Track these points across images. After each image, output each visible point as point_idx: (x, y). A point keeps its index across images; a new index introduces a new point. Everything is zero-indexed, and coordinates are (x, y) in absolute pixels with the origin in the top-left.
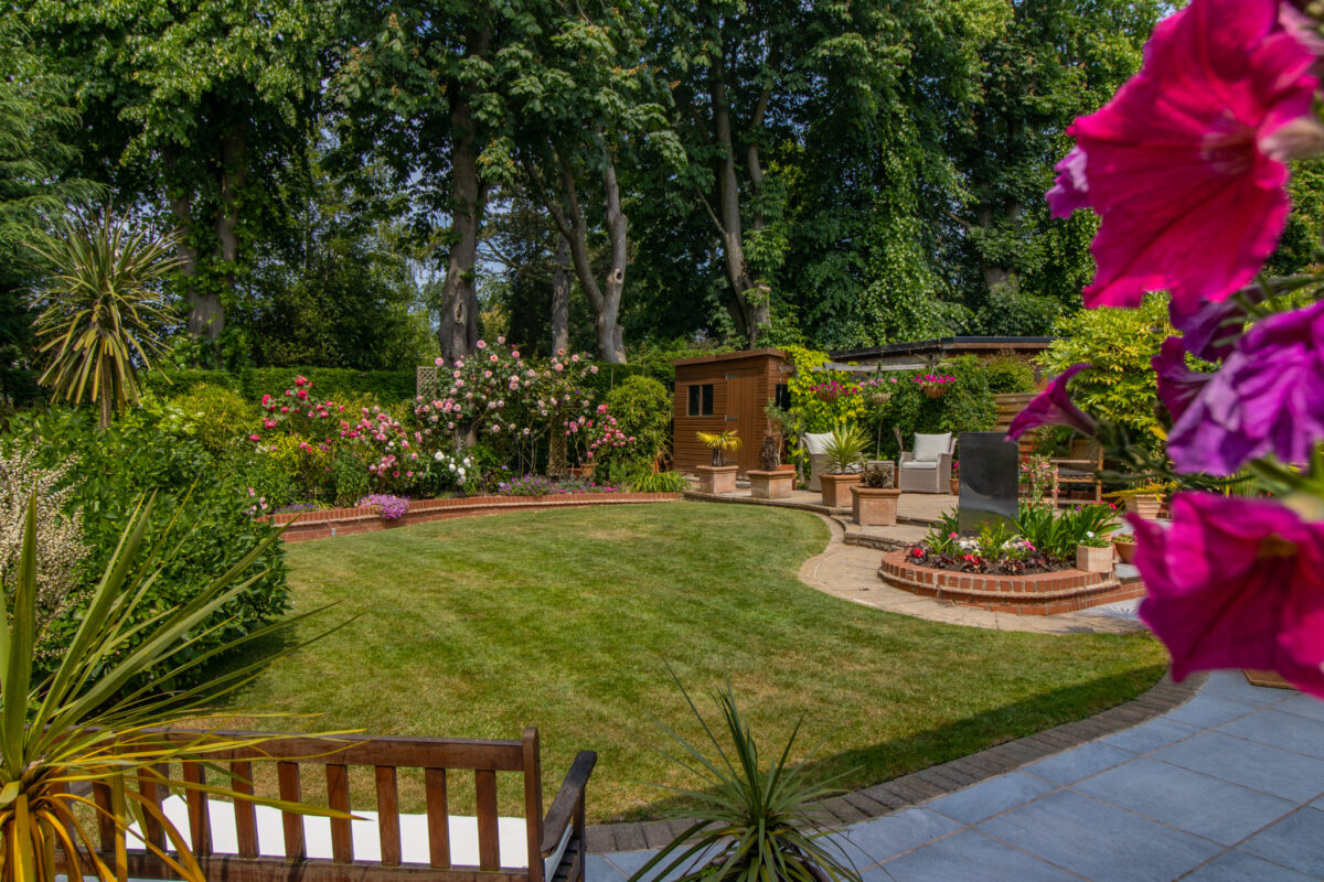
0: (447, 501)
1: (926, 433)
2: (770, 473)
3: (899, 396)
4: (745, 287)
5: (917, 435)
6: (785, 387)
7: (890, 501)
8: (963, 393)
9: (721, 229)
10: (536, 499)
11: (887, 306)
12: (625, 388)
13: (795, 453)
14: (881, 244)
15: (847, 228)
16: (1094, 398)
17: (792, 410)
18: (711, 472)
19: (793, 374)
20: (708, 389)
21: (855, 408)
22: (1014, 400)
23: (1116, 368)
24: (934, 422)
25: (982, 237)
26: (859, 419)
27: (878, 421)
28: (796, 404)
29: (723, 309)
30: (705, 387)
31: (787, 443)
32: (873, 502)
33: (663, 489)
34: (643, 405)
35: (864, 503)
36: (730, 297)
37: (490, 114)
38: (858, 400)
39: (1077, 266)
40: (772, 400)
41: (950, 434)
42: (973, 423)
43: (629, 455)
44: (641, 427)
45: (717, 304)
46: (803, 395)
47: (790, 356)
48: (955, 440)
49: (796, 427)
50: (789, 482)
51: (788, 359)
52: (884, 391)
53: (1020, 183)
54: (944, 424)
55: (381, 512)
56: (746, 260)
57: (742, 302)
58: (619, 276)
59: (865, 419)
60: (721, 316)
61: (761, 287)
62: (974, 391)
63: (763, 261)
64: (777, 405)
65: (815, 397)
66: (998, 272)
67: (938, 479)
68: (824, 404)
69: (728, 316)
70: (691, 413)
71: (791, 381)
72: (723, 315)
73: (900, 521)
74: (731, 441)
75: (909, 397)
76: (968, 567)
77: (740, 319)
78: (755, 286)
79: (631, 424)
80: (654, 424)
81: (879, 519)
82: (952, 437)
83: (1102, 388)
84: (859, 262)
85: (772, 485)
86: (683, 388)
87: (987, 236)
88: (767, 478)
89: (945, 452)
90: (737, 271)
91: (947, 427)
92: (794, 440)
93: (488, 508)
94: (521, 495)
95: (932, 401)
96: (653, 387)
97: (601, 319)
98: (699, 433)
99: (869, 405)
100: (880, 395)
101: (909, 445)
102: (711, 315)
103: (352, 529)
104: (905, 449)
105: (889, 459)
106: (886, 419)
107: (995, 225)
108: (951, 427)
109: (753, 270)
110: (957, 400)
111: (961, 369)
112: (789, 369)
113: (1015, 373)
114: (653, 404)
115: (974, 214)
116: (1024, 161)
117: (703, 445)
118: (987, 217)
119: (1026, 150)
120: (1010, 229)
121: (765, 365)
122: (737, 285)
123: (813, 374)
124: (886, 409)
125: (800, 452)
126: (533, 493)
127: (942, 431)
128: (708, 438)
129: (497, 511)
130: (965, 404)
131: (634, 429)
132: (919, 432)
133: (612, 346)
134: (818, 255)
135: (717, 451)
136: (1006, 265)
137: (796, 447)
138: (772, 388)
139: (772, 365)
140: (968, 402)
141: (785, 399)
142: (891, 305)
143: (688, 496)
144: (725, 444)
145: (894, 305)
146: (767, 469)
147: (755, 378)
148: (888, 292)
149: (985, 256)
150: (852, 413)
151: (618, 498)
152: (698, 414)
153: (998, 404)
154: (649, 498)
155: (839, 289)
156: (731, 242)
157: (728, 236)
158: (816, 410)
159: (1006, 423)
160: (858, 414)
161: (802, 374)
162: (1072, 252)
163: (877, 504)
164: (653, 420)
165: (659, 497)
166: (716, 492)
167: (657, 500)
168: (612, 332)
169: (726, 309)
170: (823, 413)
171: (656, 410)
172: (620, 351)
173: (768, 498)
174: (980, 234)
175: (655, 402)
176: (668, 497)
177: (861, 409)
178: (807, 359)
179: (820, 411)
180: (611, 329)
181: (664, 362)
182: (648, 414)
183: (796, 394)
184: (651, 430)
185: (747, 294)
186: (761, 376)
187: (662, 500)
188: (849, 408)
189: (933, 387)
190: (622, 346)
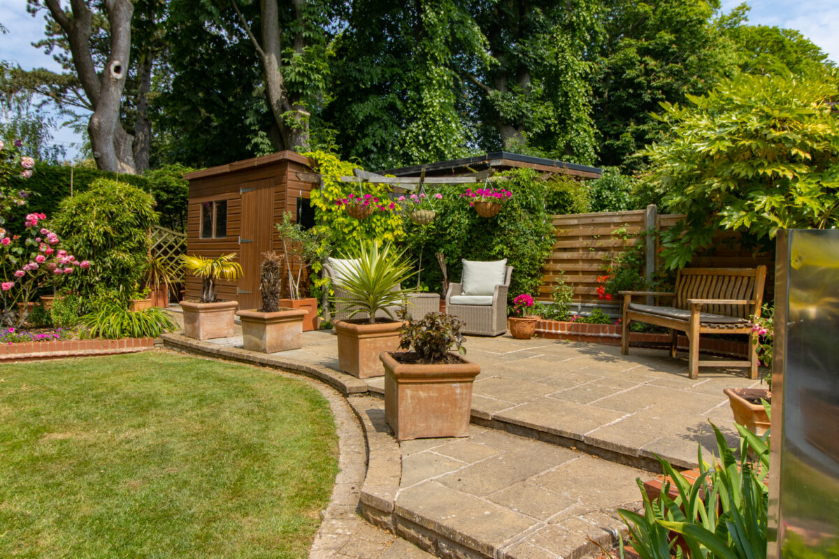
1: (475, 259)
2: (267, 315)
3: (443, 215)
4: (283, 109)
5: (465, 262)
6: (308, 200)
8: (520, 211)
9: (258, 48)
11: (422, 147)
12: (86, 195)
13: (318, 283)
14: (418, 89)
17: (314, 230)
18: (195, 310)
19: (317, 185)
20: (222, 206)
21: (393, 230)
22: (576, 222)
24: (485, 247)
25: (500, 99)
26: (397, 243)
27: (418, 245)
28: (321, 222)
29: (262, 133)
30: (219, 204)
31: (310, 271)
32: (425, 392)
33: (132, 335)
34: (111, 217)
35: (408, 395)
36: (270, 123)
38: (395, 221)
39: (568, 132)
40: (288, 215)
41: (504, 261)
42: (529, 248)
43: (91, 286)
44: (105, 247)
45: (257, 128)
46: (329, 211)
47: (315, 162)
48: (511, 268)
49: (319, 251)
50: (298, 327)
51: (312, 167)
52: (429, 208)
53: (531, 54)
54: (497, 248)
57: (281, 126)
58: (119, 69)
59: (404, 244)
61: (301, 111)
62: (531, 210)
63: (302, 83)
64: (295, 222)
65: (344, 214)
66: (511, 129)
67: (495, 318)
68: (356, 223)
69: (267, 141)
70: (204, 235)
71: (314, 193)
72: (262, 139)
74: (229, 267)
75: (456, 217)
78: (294, 109)
79: (90, 243)
81: (436, 426)
82: (507, 264)
84: (399, 104)
85: (271, 333)
86: (196, 206)
87: (503, 98)
88: (263, 322)
89: (501, 283)
90: (277, 94)
91: (501, 253)
92: (317, 267)
95: (483, 221)
96: (129, 195)
97: (95, 120)
98: (183, 257)
99: (409, 227)
100: (423, 212)
101: (456, 274)
102: (249, 141)
104: (449, 280)
105: (431, 290)
106: (428, 244)
107: (510, 90)
108: (506, 252)
109: (293, 92)
110: (513, 220)
111: (518, 184)
112: (312, 178)
113: (572, 192)
115: (494, 77)
116: (534, 37)
117: (190, 272)
118: (503, 83)
119: (535, 28)
120: (522, 93)
121: (284, 174)
122: (276, 108)
123: (342, 185)
124: (428, 232)
125: (325, 282)
127: (494, 258)
128: (195, 263)
130: (522, 225)
131: (97, 251)
132: (467, 258)
133: (112, 155)
135: (207, 282)
136: (518, 123)
137: (320, 275)
138: (291, 201)
139: (291, 173)
140: (525, 223)
141: (307, 216)
142: (426, 146)
143: (168, 343)
145: (429, 145)
146: (266, 308)
147: (272, 190)
148: (424, 134)
149: (502, 114)
150: (389, 236)
151: (52, 350)
152: (211, 236)
153: (556, 226)
154: (106, 347)
155: (380, 127)
156: (270, 63)
157: (266, 58)
158: (346, 230)
159: (565, 250)
160: (396, 237)
161: (329, 185)
162: (563, 120)
163: (433, 394)
164: (129, 238)
165: (121, 345)
166: (203, 343)
167: (118, 350)
168: (111, 138)
169: (265, 134)
170: (355, 234)
171: (133, 225)
172: (127, 163)
173: (264, 351)
174: (497, 96)
175: (132, 215)
176: (137, 345)
177: (399, 232)
178: (336, 167)
179: (351, 232)
180: (109, 133)
181: (180, 177)
182: (119, 229)
183: (321, 209)
184: (124, 251)
185: (285, 117)
186: (279, 188)
187: (124, 350)
188: (386, 229)
189: (486, 203)
190: (131, 158)
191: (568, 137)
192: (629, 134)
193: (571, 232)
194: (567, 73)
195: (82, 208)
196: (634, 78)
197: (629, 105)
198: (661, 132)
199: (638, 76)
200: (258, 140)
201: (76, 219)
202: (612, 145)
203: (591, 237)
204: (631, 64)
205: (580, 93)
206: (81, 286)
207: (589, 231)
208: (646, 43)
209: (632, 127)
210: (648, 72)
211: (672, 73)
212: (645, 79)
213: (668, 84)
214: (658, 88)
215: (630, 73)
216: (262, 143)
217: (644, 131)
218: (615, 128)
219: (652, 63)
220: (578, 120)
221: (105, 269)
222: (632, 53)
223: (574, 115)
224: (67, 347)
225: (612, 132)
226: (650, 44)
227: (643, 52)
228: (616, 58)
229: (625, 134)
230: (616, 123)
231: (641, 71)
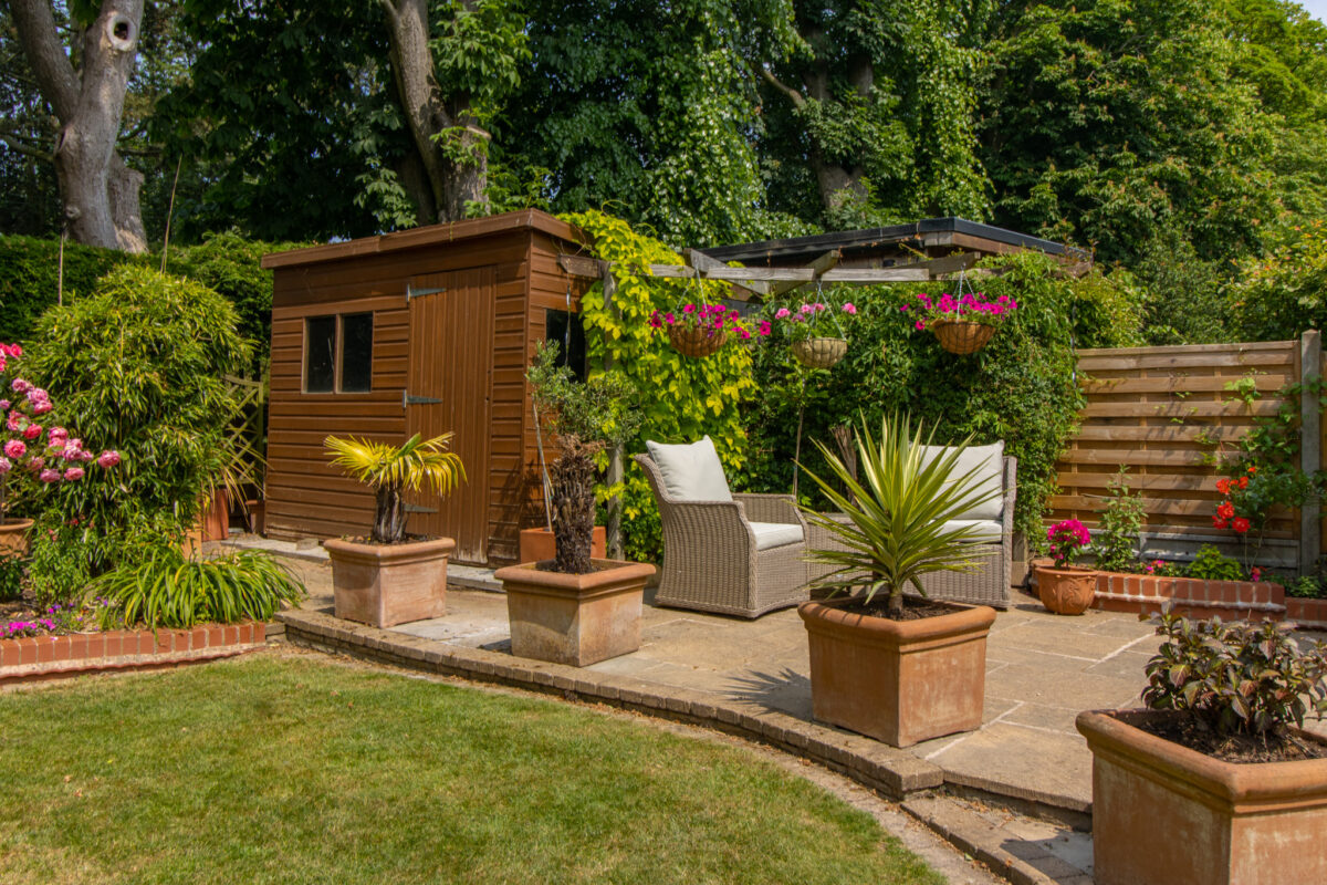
2: (583, 581)
4: (436, 125)
6: (577, 319)
11: (686, 205)
12: (98, 303)
13: (604, 493)
14: (677, 91)
15: (618, 58)
17: (596, 378)
18: (373, 562)
19: (594, 283)
20: (359, 325)
21: (736, 379)
25: (818, 115)
28: (605, 363)
29: (388, 172)
30: (350, 320)
33: (218, 615)
34: (158, 352)
36: (403, 149)
38: (741, 358)
39: (932, 183)
40: (544, 350)
41: (998, 446)
42: (1044, 418)
43: (109, 504)
44: (147, 418)
45: (374, 162)
46: (625, 338)
48: (1012, 462)
50: (634, 605)
51: (580, 244)
52: (833, 333)
53: (879, 31)
56: (438, 70)
57: (429, 159)
58: (122, 30)
60: (384, 186)
61: (470, 128)
62: (1042, 336)
63: (477, 72)
64: (558, 363)
66: (840, 173)
68: (674, 364)
69: (397, 188)
70: (312, 385)
71: (591, 301)
72: (387, 185)
74: (431, 464)
77: (422, 198)
78: (458, 125)
79: (112, 409)
80: (195, 412)
82: (1006, 453)
84: (641, 119)
85: (588, 618)
86: (293, 326)
87: (825, 113)
88: (574, 596)
90: (420, 94)
91: (988, 429)
96: (191, 302)
97: (70, 135)
98: (332, 441)
100: (824, 342)
102: (361, 186)
106: (812, 406)
107: (835, 98)
109: (455, 91)
110: (1012, 361)
112: (587, 269)
114: (192, 351)
117: (349, 473)
118: (821, 83)
120: (861, 104)
121: (520, 258)
122: (419, 122)
123: (654, 283)
125: (617, 491)
128: (362, 455)
130: (1028, 370)
131: (126, 426)
133: (104, 214)
134: (565, 104)
135: (386, 497)
136: (850, 164)
138: (536, 318)
139: (538, 259)
140: (1035, 365)
141: (576, 347)
142: (694, 204)
143: (297, 633)
144: (415, 473)
145: (699, 202)
146: (570, 564)
147: (491, 292)
148: (690, 181)
149: (824, 144)
150: (730, 390)
151: (46, 658)
152: (331, 386)
153: (1089, 372)
154: (165, 648)
155: (604, 166)
156: (408, 30)
157: (400, 18)
158: (658, 380)
159: (1107, 421)
160: (743, 393)
161: (629, 284)
162: (925, 160)
163: (1302, 837)
164: (192, 398)
165: (199, 643)
166: (388, 632)
167: (193, 654)
168: (103, 175)
169: (393, 174)
170: (673, 388)
171: (201, 370)
172: (132, 229)
173: (573, 662)
174: (814, 109)
175: (199, 347)
176: (231, 640)
177: (747, 382)
178: (632, 246)
179: (666, 383)
180: (99, 167)
181: (246, 262)
182: (173, 380)
183: (606, 336)
184: (185, 427)
185: (441, 141)
187: (206, 652)
188: (725, 377)
190: (137, 220)
191: (935, 190)
192: (1049, 186)
193: (1121, 385)
194: (932, 70)
195: (94, 330)
196: (1058, 82)
197: (1044, 130)
198: (1110, 183)
199: (1064, 78)
200: (378, 186)
201: (82, 355)
202: (1014, 207)
204: (1048, 52)
205: (956, 108)
206: (89, 505)
207: (1163, 383)
208: (1077, 16)
209: (1052, 173)
210: (1082, 71)
211: (1124, 73)
212: (1078, 84)
213: (1119, 93)
214: (1100, 101)
215: (1051, 72)
216: (387, 192)
217: (1074, 180)
218: (1018, 174)
219: (1091, 54)
220: (953, 160)
221: (142, 468)
222: (1052, 32)
223: (946, 147)
224: (79, 650)
225: (1012, 183)
226: (1085, 18)
227: (1072, 31)
228: (1024, 43)
229: (1039, 187)
230: (1020, 165)
231: (1069, 67)
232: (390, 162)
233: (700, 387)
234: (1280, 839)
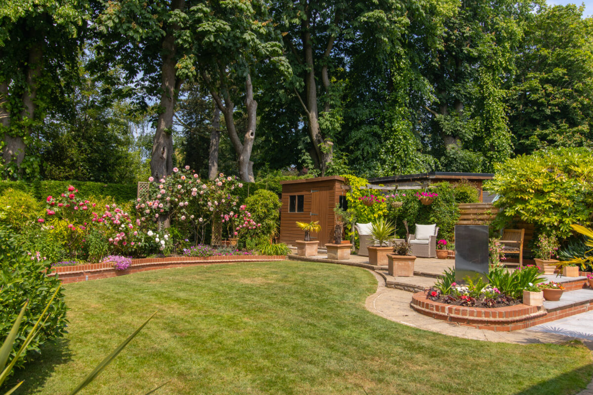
0: (153, 259)
1: (421, 224)
2: (339, 245)
3: (406, 204)
4: (319, 142)
5: (416, 225)
6: (345, 197)
7: (410, 263)
8: (442, 202)
9: (307, 111)
10: (205, 258)
12: (256, 196)
13: (350, 234)
14: (390, 121)
15: (373, 113)
16: (519, 207)
17: (348, 210)
18: (304, 244)
19: (348, 190)
20: (301, 198)
21: (382, 210)
22: (469, 207)
23: (531, 191)
24: (426, 218)
25: (443, 120)
26: (385, 216)
27: (395, 217)
28: (351, 207)
29: (307, 154)
30: (299, 196)
31: (345, 228)
32: (401, 263)
33: (277, 254)
34: (266, 206)
35: (396, 264)
36: (311, 147)
37: (185, 41)
38: (384, 205)
39: (491, 137)
40: (337, 204)
41: (435, 225)
42: (447, 219)
43: (257, 234)
44: (265, 218)
45: (304, 151)
46: (355, 202)
47: (347, 180)
48: (438, 228)
49: (351, 220)
50: (349, 251)
51: (346, 182)
52: (399, 200)
53: (462, 92)
54: (432, 219)
55: (116, 266)
56: (320, 128)
57: (318, 150)
58: (252, 134)
59: (388, 216)
60: (306, 157)
61: (328, 142)
62: (447, 201)
63: (329, 129)
64: (340, 207)
65: (361, 204)
66: (451, 138)
67: (429, 250)
68: (366, 207)
69: (310, 158)
70: (291, 211)
71: (348, 194)
72: (307, 157)
73: (416, 274)
74: (315, 227)
75: (412, 204)
76: (464, 303)
77: (316, 159)
78: (325, 142)
79: (258, 216)
80: (272, 217)
81: (404, 273)
82: (436, 226)
83: (523, 201)
85: (339, 252)
86: (287, 196)
87: (445, 119)
88: (337, 248)
89: (433, 235)
90: (315, 133)
91: (433, 221)
92: (349, 227)
93: (177, 263)
94: (196, 256)
95: (425, 207)
96: (271, 196)
97: (242, 158)
98: (297, 222)
99: (390, 209)
100: (397, 203)
101: (413, 230)
102: (300, 158)
103: (98, 276)
104: (409, 233)
105: (401, 238)
106: (399, 216)
107: (449, 114)
108: (436, 221)
109: (323, 133)
110: (439, 206)
111: (441, 190)
112: (347, 188)
113: (469, 192)
114: (271, 206)
115: (438, 108)
116: (464, 81)
117: (300, 229)
118: (444, 109)
119: (465, 75)
120: (457, 115)
121: (334, 185)
122: (315, 141)
123: (360, 190)
124: (399, 210)
125: (353, 233)
126: (203, 255)
127: (430, 223)
128: (302, 225)
129: (182, 265)
130: (443, 208)
131: (260, 219)
132: (418, 223)
133: (247, 173)
134: (358, 125)
135: (307, 233)
136: (455, 135)
137: (350, 231)
138: (337, 198)
139: (337, 185)
140: (444, 207)
141: (344, 204)
143: (291, 258)
144: (312, 228)
146: (337, 243)
147: (328, 192)
149: (444, 130)
150: (381, 213)
151: (251, 258)
152: (295, 211)
153: (460, 209)
154: (269, 258)
156: (312, 118)
157: (310, 115)
158: (362, 210)
159: (465, 220)
160: (384, 213)
161: (355, 191)
162: (488, 129)
163: (403, 264)
164: (271, 214)
165: (274, 258)
166: (307, 256)
167: (274, 260)
168: (247, 164)
169: (309, 154)
170: (366, 212)
171: (273, 209)
172: (251, 175)
173: (337, 259)
174: (441, 118)
176: (280, 258)
177: (385, 210)
178: (357, 182)
179: (364, 211)
181: (275, 182)
182: (268, 211)
183: (351, 201)
184: (270, 220)
185: (320, 146)
186: (331, 191)
187: (276, 260)
188: (379, 209)
189: (426, 199)
190: (252, 173)
191: (491, 140)
192: (536, 137)
193: (467, 211)
194: (490, 98)
195: (255, 202)
196: (538, 99)
197: (535, 117)
198: (558, 135)
199: (541, 98)
200: (305, 157)
201: (254, 206)
202: (524, 143)
203: (475, 214)
204: (534, 90)
205: (499, 110)
207: (475, 211)
208: (546, 76)
209: (538, 131)
210: (548, 95)
211: (565, 95)
212: (546, 99)
213: (562, 102)
214: (555, 105)
215: (534, 97)
216: (307, 159)
217: (546, 134)
218: (526, 132)
219: (550, 89)
220: (499, 128)
221: (263, 227)
222: (535, 83)
223: (495, 125)
224: (255, 258)
225: (524, 135)
226: (549, 76)
227: (543, 81)
228: (526, 85)
229: (532, 137)
230: (527, 128)
231: (542, 94)
232: (308, 150)
233: (373, 212)
234: (400, 264)
